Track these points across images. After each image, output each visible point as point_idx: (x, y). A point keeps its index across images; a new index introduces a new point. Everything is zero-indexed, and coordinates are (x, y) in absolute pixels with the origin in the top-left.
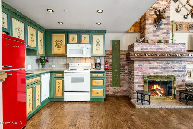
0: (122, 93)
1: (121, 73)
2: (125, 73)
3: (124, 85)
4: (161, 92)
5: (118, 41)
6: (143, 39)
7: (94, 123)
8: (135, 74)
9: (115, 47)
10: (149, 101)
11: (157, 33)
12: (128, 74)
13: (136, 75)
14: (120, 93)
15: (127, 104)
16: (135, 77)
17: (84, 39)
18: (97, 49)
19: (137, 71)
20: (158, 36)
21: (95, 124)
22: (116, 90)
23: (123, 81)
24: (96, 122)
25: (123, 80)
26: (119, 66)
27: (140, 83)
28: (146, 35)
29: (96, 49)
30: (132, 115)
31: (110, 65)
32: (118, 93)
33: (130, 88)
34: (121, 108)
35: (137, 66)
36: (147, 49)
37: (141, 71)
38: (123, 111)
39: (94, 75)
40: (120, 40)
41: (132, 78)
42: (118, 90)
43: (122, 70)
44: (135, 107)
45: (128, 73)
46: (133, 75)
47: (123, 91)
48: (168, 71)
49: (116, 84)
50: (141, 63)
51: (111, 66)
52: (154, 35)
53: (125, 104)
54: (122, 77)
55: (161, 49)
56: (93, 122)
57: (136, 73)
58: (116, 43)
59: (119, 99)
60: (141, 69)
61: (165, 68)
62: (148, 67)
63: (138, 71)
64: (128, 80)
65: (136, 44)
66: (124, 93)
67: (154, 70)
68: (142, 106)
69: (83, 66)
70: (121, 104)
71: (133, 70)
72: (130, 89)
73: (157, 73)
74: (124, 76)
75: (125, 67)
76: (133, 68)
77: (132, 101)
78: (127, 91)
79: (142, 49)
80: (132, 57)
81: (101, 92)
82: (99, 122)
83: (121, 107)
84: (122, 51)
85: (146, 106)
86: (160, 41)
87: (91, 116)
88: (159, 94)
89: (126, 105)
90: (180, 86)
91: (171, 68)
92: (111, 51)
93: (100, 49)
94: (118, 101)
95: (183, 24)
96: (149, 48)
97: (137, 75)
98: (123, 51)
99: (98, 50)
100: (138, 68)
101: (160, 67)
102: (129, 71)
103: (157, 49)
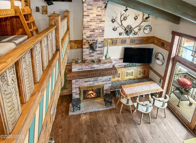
0: (68, 93)
4: (94, 94)
6: (80, 60)
11: (93, 54)
13: (74, 88)
19: (74, 85)
20: (93, 56)
22: (64, 91)
27: (77, 92)
28: (84, 56)
32: (65, 93)
36: (83, 69)
48: (98, 82)
52: (90, 56)
55: (93, 68)
60: (78, 83)
61: (96, 80)
65: (73, 66)
67: (88, 83)
68: (73, 113)
73: (90, 84)
85: (76, 113)
88: (93, 96)
90: (106, 90)
91: (101, 80)
95: (118, 40)
100: (75, 83)
101: (92, 80)
103: (90, 68)
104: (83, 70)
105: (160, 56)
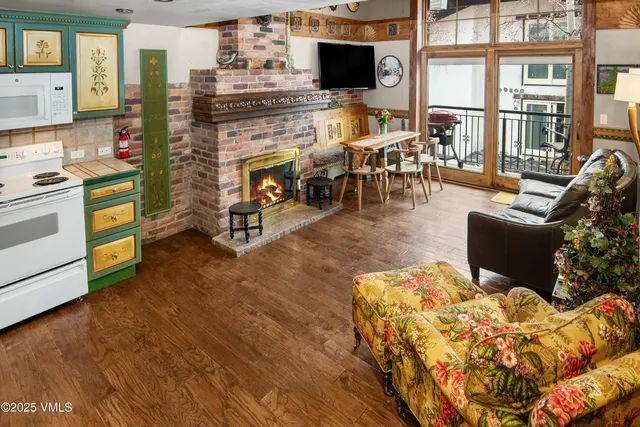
0: (176, 225)
1: (172, 162)
2: (182, 160)
3: (181, 197)
4: (277, 191)
5: (161, 55)
6: (234, 55)
7: (163, 352)
8: (221, 161)
9: (151, 73)
10: (260, 227)
11: (262, 41)
12: (191, 161)
13: (223, 164)
14: (169, 227)
15: (208, 256)
16: (222, 169)
17: (40, 50)
18: (97, 87)
19: (225, 152)
20: (263, 48)
21: (169, 352)
22: (159, 221)
23: (178, 185)
24: (165, 345)
25: (178, 181)
26: (166, 137)
27: (232, 184)
28: (240, 45)
29: (93, 89)
30: (239, 281)
31: (136, 139)
32: (163, 230)
33: (202, 202)
34: (202, 274)
35: (226, 138)
36: (245, 86)
37: (234, 149)
38: (212, 279)
39: (99, 192)
40: (164, 52)
41: (208, 174)
42: (164, 219)
43: (175, 149)
44: (232, 255)
45: (193, 158)
46: (216, 165)
47: (179, 217)
48: (286, 138)
49: (157, 202)
50: (235, 126)
51: (139, 142)
52: (256, 47)
53: (203, 256)
54: (175, 172)
55: (272, 85)
56: (157, 350)
57: (223, 157)
58: (153, 61)
59: (176, 250)
60: (234, 144)
61: (280, 133)
62: (250, 135)
63: (228, 150)
64: (191, 180)
65: (220, 72)
66: (181, 223)
67: (261, 141)
68: (248, 246)
69: (26, 160)
70: (194, 263)
71: (217, 150)
72: (203, 207)
73: (267, 148)
74: (181, 167)
75: (180, 139)
76: (216, 143)
77: (217, 242)
78: (189, 213)
79: (235, 87)
80: (216, 115)
81: (129, 245)
82: (174, 339)
83: (199, 271)
84: (172, 86)
85: (256, 242)
86: (268, 65)
87: (137, 339)
88: (274, 198)
89: (207, 261)
90: (304, 170)
91: (291, 130)
92: (138, 90)
93: (106, 89)
94: (179, 256)
95: (303, 16)
96: (249, 83)
97: (226, 161)
98: (175, 88)
99: (100, 93)
100: (227, 142)
101: (271, 131)
102: (194, 151)
103: (266, 85)
104: (248, 90)
105: (391, 64)
